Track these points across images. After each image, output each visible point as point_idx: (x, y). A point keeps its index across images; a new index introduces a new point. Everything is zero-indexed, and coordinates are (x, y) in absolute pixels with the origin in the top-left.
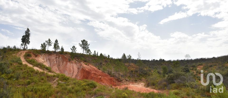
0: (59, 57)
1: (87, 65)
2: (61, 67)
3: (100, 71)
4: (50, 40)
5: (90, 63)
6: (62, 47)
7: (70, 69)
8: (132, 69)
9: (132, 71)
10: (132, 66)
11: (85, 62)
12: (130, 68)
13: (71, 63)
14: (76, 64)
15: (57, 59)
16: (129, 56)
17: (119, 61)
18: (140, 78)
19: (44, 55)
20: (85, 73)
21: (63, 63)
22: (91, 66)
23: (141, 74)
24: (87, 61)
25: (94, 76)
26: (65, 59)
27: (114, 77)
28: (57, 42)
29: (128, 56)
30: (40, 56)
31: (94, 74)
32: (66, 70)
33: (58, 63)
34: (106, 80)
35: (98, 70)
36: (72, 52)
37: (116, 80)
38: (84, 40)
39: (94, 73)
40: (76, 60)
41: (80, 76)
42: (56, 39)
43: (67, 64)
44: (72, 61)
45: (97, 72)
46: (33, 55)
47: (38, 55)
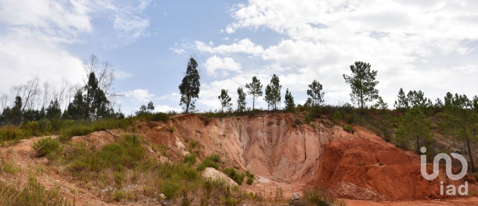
0: (279, 120)
1: (352, 131)
4: (257, 80)
5: (362, 126)
6: (287, 92)
7: (295, 149)
11: (350, 123)
13: (299, 131)
14: (315, 131)
15: (275, 126)
22: (362, 133)
25: (350, 163)
28: (278, 81)
30: (217, 121)
31: (356, 155)
32: (283, 153)
34: (394, 176)
35: (382, 143)
38: (359, 64)
39: (355, 152)
40: (322, 122)
41: (318, 167)
42: (274, 75)
43: (290, 136)
44: (306, 125)
45: (374, 151)
46: (200, 122)
47: (211, 120)
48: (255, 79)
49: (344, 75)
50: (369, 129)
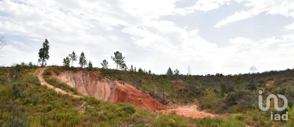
0: (87, 74)
1: (123, 84)
2: (90, 87)
3: (139, 91)
4: (75, 54)
5: (126, 82)
6: (90, 62)
7: (101, 89)
8: (181, 88)
9: (181, 90)
10: (181, 83)
11: (120, 80)
12: (178, 86)
13: (102, 82)
14: (108, 82)
15: (85, 77)
16: (177, 70)
17: (164, 78)
18: (191, 99)
19: (68, 72)
20: (120, 94)
21: (91, 82)
22: (127, 85)
23: (193, 93)
24: (122, 79)
25: (131, 97)
26: (94, 77)
27: (157, 98)
28: (84, 55)
29: (175, 71)
30: (63, 74)
31: (132, 95)
32: (96, 91)
33: (85, 82)
34: (147, 102)
35: (137, 90)
36: (103, 67)
37: (160, 102)
38: (118, 52)
40: (108, 78)
41: (114, 98)
42: (82, 52)
43: (96, 83)
44: (103, 79)
45: (136, 93)
46: (54, 73)
47: (60, 73)
48: (74, 53)
49: (112, 56)
50: (129, 83)
